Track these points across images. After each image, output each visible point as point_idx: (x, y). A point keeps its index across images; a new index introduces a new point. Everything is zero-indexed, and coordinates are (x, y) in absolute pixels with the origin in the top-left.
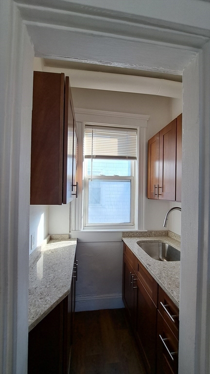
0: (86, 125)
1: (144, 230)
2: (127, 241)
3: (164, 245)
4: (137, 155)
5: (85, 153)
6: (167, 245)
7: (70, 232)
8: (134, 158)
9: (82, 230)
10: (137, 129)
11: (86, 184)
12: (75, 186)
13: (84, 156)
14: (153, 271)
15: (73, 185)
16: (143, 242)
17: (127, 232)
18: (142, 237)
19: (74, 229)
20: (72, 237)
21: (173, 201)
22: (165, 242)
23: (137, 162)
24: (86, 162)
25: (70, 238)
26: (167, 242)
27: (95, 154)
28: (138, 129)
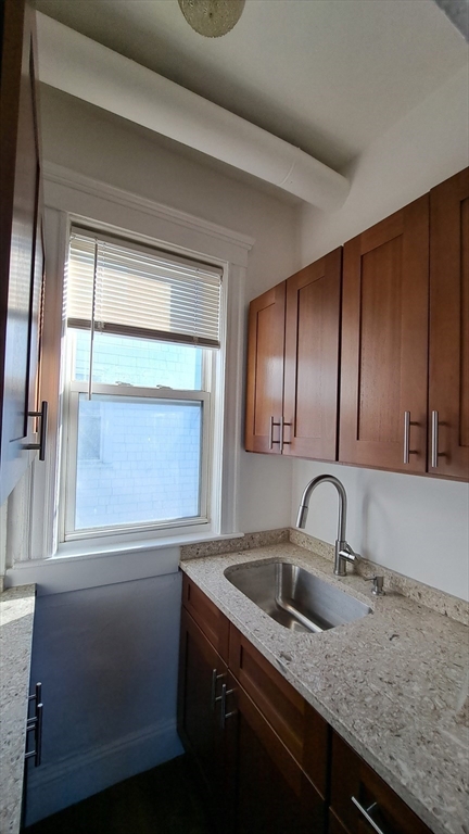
0: (75, 225)
1: (236, 533)
2: (195, 571)
3: (287, 569)
4: (221, 337)
5: (70, 310)
6: (296, 570)
7: (8, 567)
8: (213, 343)
9: (53, 558)
10: (221, 268)
11: (70, 409)
12: (33, 414)
13: (66, 318)
14: (307, 681)
15: (26, 414)
16: (238, 567)
17: (193, 545)
18: (231, 552)
19: (22, 557)
20: (16, 584)
21: (330, 461)
22: (288, 561)
23: (220, 355)
24: (72, 340)
25: (7, 588)
26: (295, 560)
27: (101, 317)
28: (226, 267)
